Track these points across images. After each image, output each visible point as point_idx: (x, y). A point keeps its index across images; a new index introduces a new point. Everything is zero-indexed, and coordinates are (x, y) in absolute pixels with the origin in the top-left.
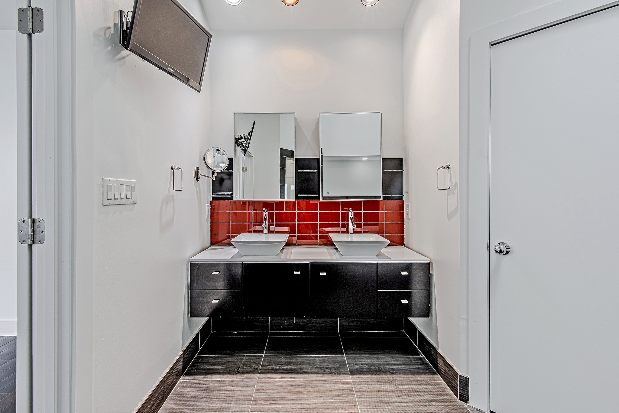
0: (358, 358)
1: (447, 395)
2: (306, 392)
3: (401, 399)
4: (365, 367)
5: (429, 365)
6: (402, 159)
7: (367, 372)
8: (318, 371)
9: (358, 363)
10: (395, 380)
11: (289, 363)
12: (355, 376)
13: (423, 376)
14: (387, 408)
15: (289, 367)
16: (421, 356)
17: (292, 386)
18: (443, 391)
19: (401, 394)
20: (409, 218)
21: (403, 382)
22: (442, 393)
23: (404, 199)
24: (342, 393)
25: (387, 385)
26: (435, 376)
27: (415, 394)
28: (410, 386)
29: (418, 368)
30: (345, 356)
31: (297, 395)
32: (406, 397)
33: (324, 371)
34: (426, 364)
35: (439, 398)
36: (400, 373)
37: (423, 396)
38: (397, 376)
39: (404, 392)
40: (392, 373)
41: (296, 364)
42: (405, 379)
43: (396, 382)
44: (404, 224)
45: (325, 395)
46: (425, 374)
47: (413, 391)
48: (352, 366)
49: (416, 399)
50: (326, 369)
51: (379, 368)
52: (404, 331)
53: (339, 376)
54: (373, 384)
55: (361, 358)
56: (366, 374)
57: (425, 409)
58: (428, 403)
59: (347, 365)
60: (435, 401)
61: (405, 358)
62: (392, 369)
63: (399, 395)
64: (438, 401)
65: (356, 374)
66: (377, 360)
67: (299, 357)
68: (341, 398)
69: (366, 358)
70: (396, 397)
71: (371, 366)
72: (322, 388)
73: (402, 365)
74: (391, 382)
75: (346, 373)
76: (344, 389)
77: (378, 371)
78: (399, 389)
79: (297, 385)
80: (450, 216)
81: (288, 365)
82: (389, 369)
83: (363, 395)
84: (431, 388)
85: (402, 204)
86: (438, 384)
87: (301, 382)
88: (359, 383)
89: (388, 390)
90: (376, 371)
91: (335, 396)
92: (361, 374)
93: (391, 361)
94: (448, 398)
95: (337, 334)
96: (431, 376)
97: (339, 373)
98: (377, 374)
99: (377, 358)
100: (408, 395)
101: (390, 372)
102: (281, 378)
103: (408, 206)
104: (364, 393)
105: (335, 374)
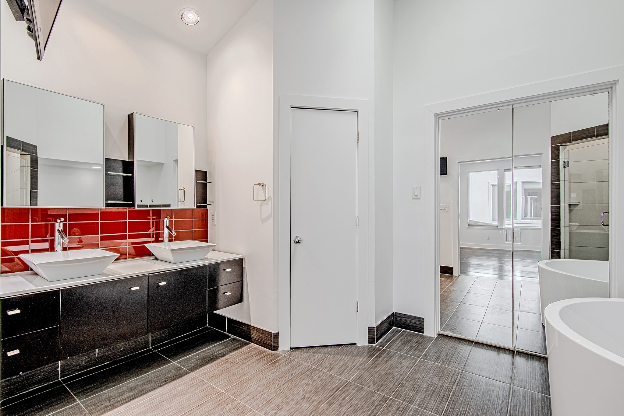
0: (188, 358)
1: (265, 352)
2: (164, 403)
3: (242, 368)
4: (199, 362)
5: (242, 340)
6: (206, 172)
7: (203, 364)
8: (161, 384)
9: (190, 362)
10: (228, 359)
11: (122, 394)
12: (196, 371)
13: (243, 348)
14: (236, 377)
15: (125, 396)
16: (232, 337)
17: (145, 407)
18: (261, 351)
19: (239, 365)
20: (215, 224)
21: (234, 358)
22: (261, 352)
23: (209, 207)
24: (197, 387)
25: (226, 365)
26: (250, 345)
27: (247, 360)
28: (240, 358)
29: (236, 345)
30: (174, 362)
31: (158, 410)
32: (243, 365)
33: (166, 381)
34: (239, 340)
35: (262, 356)
36: (228, 354)
37: (252, 359)
38: (227, 356)
39: (239, 363)
40: (222, 356)
41: (131, 389)
42: (233, 356)
43: (230, 360)
44: (208, 230)
45: (184, 395)
46: (244, 346)
47: (244, 360)
48: (187, 367)
49: (250, 363)
50: (166, 379)
51: (210, 358)
52: (208, 326)
53: (182, 378)
54: (215, 369)
55: (190, 358)
56: (204, 366)
57: (259, 365)
58: (258, 362)
59: (183, 368)
60: (261, 358)
61: (223, 343)
62: (220, 354)
63: (238, 366)
64: (263, 357)
65: (196, 370)
66: (204, 353)
67: (128, 383)
68: (199, 390)
69: (194, 356)
70: (237, 369)
71: (203, 359)
72: (176, 393)
73: (225, 348)
74: (227, 362)
75: (186, 373)
76: (196, 383)
77: (211, 360)
78: (235, 363)
79: (151, 403)
80: (263, 221)
81: (122, 395)
82: (219, 354)
83: (214, 379)
84: (253, 353)
85: (205, 212)
86: (255, 349)
87: (151, 400)
88: (204, 374)
89: (229, 367)
90: (210, 360)
91: (193, 391)
92: (200, 368)
93: (215, 349)
94: (266, 353)
95: (150, 350)
96: (248, 346)
97: (181, 376)
98: (212, 362)
99: (203, 352)
100: (243, 363)
101: (221, 356)
102: (126, 408)
103: (213, 215)
104: (214, 378)
105: (178, 378)
